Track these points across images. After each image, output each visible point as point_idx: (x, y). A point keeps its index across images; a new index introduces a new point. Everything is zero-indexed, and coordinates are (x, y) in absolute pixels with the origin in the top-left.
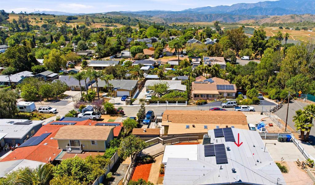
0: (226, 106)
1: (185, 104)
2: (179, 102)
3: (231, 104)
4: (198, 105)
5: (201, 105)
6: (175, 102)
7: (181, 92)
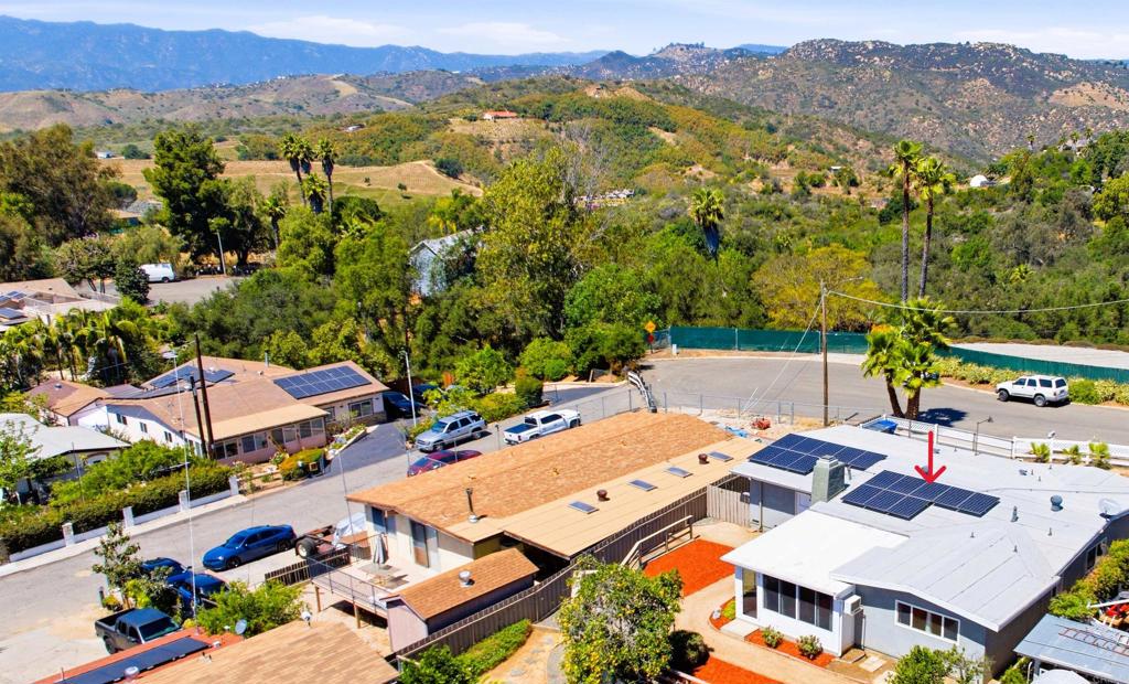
0: (445, 441)
1: (226, 492)
2: (198, 493)
3: (462, 429)
4: (301, 476)
5: (315, 473)
6: (170, 501)
7: (104, 459)
